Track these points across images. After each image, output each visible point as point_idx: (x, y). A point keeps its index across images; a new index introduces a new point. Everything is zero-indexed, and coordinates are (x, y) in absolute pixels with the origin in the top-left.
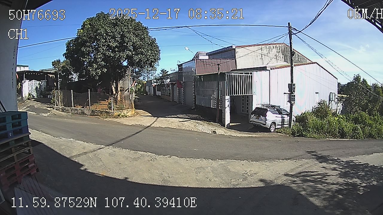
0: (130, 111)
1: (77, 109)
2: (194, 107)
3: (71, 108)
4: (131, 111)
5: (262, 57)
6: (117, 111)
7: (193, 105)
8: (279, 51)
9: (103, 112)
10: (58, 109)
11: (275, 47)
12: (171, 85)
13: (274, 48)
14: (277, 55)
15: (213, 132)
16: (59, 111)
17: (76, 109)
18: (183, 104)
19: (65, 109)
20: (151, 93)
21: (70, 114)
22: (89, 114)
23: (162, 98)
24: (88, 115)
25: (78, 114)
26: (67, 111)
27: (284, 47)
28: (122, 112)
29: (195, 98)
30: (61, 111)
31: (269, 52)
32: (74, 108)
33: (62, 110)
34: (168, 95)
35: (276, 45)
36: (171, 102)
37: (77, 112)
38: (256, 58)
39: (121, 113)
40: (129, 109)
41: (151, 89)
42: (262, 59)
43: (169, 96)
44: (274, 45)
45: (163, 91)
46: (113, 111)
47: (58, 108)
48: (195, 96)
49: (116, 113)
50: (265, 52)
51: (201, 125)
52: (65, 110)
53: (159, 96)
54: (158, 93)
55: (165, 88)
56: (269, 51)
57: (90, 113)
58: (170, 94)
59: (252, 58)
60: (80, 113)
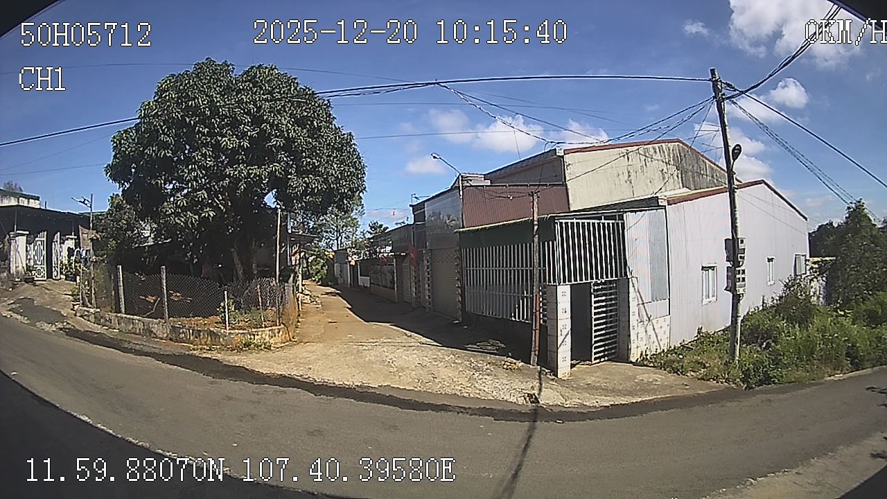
0: (279, 333)
1: (133, 319)
2: (461, 320)
3: (119, 315)
4: (281, 333)
5: (630, 176)
6: (241, 331)
7: (458, 312)
8: (669, 161)
9: (201, 334)
10: (86, 315)
11: (658, 151)
12: (394, 260)
13: (655, 152)
14: (665, 170)
15: (528, 399)
16: (89, 321)
17: (129, 318)
18: (428, 310)
19: (102, 318)
20: (346, 280)
21: (115, 330)
22: (165, 336)
23: (372, 294)
24: (162, 339)
25: (135, 333)
26: (107, 323)
27: (679, 150)
28: (254, 335)
29: (463, 295)
30: (93, 320)
31: (646, 165)
32: (125, 315)
33: (95, 317)
34: (389, 285)
35: (659, 145)
36: (395, 303)
37: (133, 328)
38: (617, 179)
39: (252, 337)
40: (276, 326)
41: (345, 268)
42: (631, 183)
43: (390, 288)
44: (656, 146)
45: (373, 275)
46: (228, 332)
47: (86, 313)
48: (462, 288)
49: (238, 336)
50: (636, 161)
51: (488, 375)
52: (102, 320)
53: (366, 287)
54: (364, 281)
55: (379, 267)
56: (645, 160)
57: (168, 335)
58: (392, 282)
59: (606, 181)
60: (140, 329)
